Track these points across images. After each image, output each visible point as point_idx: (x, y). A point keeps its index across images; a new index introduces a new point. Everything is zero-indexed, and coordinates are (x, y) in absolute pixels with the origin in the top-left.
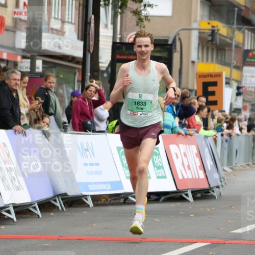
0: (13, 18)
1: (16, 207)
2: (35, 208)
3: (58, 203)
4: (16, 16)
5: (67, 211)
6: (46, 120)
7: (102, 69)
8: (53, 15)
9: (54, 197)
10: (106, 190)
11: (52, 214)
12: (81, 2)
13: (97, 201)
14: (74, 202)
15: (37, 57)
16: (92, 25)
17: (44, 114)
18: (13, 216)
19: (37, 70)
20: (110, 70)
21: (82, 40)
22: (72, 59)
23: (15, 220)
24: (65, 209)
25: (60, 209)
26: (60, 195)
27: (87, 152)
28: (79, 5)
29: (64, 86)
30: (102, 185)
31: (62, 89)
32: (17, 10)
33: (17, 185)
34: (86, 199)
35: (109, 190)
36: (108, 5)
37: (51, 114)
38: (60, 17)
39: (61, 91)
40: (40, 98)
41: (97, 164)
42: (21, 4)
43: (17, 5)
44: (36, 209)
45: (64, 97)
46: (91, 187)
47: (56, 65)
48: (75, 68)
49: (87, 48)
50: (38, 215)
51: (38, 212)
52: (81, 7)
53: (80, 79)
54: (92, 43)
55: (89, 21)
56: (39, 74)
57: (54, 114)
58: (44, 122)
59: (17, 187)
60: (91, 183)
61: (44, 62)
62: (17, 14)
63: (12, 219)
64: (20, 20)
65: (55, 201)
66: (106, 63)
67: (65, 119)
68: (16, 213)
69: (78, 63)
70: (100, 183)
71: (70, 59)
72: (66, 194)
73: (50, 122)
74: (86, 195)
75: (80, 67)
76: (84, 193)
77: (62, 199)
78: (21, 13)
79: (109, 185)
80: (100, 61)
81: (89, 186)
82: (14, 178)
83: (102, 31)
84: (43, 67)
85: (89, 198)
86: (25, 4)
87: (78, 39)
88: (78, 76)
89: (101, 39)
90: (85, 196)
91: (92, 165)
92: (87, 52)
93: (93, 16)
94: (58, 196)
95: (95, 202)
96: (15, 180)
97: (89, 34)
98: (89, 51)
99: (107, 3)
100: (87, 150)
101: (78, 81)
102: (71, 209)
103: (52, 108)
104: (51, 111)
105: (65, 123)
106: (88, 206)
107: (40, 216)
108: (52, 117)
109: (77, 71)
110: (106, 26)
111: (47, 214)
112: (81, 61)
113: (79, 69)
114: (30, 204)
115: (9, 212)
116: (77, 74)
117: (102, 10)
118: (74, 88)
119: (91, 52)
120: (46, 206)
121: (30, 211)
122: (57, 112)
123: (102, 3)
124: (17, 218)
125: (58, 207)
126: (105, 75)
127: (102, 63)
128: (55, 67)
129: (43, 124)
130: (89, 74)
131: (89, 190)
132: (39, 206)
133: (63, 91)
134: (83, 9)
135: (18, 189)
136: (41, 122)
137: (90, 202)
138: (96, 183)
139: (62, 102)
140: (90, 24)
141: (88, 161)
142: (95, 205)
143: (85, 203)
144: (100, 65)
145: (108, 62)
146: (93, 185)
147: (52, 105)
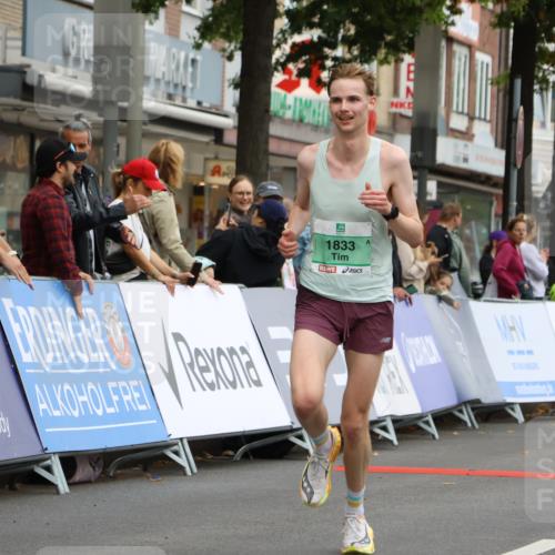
0: (389, 113)
1: (396, 421)
2: (427, 423)
3: (467, 416)
4: (394, 110)
5: (479, 429)
6: (447, 280)
7: (535, 195)
8: (454, 108)
9: (460, 405)
10: (545, 395)
11: (455, 433)
12: (502, 86)
13: (530, 412)
14: (493, 414)
15: (429, 176)
16: (521, 123)
17: (442, 270)
18: (392, 436)
19: (429, 198)
20: (549, 195)
21: (502, 147)
22: (487, 179)
23: (396, 442)
24: (477, 426)
25: (470, 425)
26: (469, 402)
27: (513, 332)
28: (499, 91)
29: (473, 223)
30: (538, 387)
31: (470, 228)
32: (395, 100)
33: (399, 385)
34: (513, 409)
35: (551, 395)
36: (547, 89)
37: (453, 270)
38: (466, 111)
39: (467, 231)
40: (433, 244)
41: (530, 352)
42: (403, 91)
43: (396, 92)
44: (430, 425)
45: (473, 243)
46: (519, 390)
47: (459, 189)
48: (492, 194)
49: (512, 160)
50: (433, 436)
51: (433, 429)
52: (501, 95)
53: (500, 212)
54: (520, 152)
55: (514, 116)
56: (431, 203)
57: (458, 270)
58: (443, 284)
59: (399, 389)
60: (520, 384)
61: (440, 185)
62: (396, 106)
63: (391, 442)
64: (402, 116)
65: (461, 411)
66: (543, 184)
67: (475, 277)
68: (397, 431)
69: (495, 185)
70: (535, 383)
71: (483, 179)
72: (478, 401)
73: (452, 284)
74: (513, 404)
75: (500, 192)
76: (509, 400)
77: (473, 409)
78: (402, 105)
79: (550, 387)
80: (533, 182)
81: (517, 387)
82: (392, 373)
83: (537, 133)
84: (438, 193)
85: (518, 408)
86: (408, 90)
87: (496, 145)
88: (496, 208)
89: (535, 146)
90: (511, 405)
91: (520, 352)
92: (512, 166)
93: (521, 109)
94: (465, 403)
95: (528, 415)
96: (394, 376)
97: (515, 138)
98: (515, 165)
99: (544, 86)
100: (512, 328)
101: (496, 215)
102: (488, 425)
103: (456, 258)
104: (454, 264)
105: (475, 284)
106: (516, 421)
107: (437, 436)
108: (455, 275)
109: (494, 198)
110: (543, 125)
111: (448, 433)
112: (502, 181)
113: (497, 195)
114: (420, 417)
115: (385, 429)
116: (495, 203)
117: (537, 98)
118: (489, 227)
119: (519, 166)
120: (446, 420)
121: (420, 428)
122: (463, 265)
123: (536, 87)
124: (398, 439)
125: (465, 423)
126: (542, 205)
127: (537, 185)
128: (457, 192)
129: (441, 287)
130: (515, 204)
131: (515, 395)
132: (435, 419)
133: (472, 232)
134: (504, 96)
135: (400, 391)
136: (438, 283)
137: (518, 414)
138: (527, 384)
139: (469, 249)
140: (516, 120)
141: (515, 346)
142: (527, 419)
143: (510, 416)
144: (534, 188)
145: (547, 184)
146: (524, 387)
147: (455, 254)
